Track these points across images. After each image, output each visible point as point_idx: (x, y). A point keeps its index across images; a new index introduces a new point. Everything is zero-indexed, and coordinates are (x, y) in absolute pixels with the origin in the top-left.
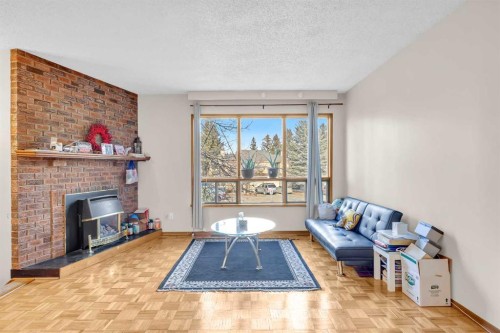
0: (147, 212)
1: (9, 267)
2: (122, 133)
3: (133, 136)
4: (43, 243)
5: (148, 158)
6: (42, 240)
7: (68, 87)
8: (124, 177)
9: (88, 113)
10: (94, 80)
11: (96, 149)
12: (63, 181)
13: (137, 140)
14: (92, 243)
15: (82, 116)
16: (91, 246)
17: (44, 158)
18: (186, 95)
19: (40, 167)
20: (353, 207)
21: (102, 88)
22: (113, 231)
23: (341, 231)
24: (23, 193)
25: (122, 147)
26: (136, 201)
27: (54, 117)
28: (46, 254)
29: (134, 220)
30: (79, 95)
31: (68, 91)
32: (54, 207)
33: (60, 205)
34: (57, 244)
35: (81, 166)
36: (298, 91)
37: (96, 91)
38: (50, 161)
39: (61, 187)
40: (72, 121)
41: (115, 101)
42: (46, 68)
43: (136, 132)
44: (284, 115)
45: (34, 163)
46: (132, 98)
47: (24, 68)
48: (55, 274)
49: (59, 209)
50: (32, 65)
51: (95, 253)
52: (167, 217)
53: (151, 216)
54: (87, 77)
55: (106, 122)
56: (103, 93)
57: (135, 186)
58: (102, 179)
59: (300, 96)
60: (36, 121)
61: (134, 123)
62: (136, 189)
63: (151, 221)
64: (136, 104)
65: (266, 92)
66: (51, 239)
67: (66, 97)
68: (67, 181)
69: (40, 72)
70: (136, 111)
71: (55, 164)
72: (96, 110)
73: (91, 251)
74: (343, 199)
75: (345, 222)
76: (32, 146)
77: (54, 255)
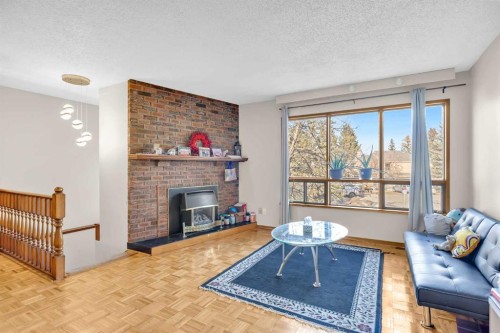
0: (244, 206)
1: (125, 240)
2: (222, 139)
3: (234, 141)
4: (150, 225)
5: (247, 159)
6: (149, 223)
7: (173, 104)
8: (223, 175)
9: (191, 124)
10: (196, 96)
11: (195, 152)
12: (168, 178)
13: (237, 144)
14: (186, 229)
15: (185, 126)
16: (185, 232)
17: (151, 160)
18: (275, 100)
19: (148, 167)
20: (474, 224)
21: (203, 102)
22: (208, 220)
23: (443, 258)
24: (134, 186)
25: (219, 150)
26: (237, 196)
27: (160, 128)
28: (153, 234)
29: (233, 213)
30: (183, 109)
31: (173, 107)
32: (160, 198)
33: (164, 197)
34: (162, 226)
35: (183, 166)
36: (395, 78)
37: (198, 105)
38: (156, 162)
39: (166, 182)
40: (176, 130)
41: (216, 112)
42: (155, 91)
43: (237, 137)
44: (381, 109)
45: (143, 164)
46: (234, 109)
47: (135, 92)
48: (148, 251)
49: (164, 199)
50: (142, 90)
51: (189, 237)
52: (261, 212)
53: (249, 209)
54: (189, 95)
55: (207, 130)
56: (204, 106)
57: (236, 183)
58: (204, 176)
59: (399, 83)
60: (145, 132)
61: (236, 129)
62: (237, 185)
63: (248, 214)
64: (238, 113)
65: (355, 84)
66: (157, 223)
67: (171, 112)
68: (172, 178)
69: (148, 95)
70: (237, 119)
71: (160, 164)
72: (198, 121)
73: (185, 236)
74: (463, 210)
75: (453, 245)
76: (142, 151)
77: (160, 235)
